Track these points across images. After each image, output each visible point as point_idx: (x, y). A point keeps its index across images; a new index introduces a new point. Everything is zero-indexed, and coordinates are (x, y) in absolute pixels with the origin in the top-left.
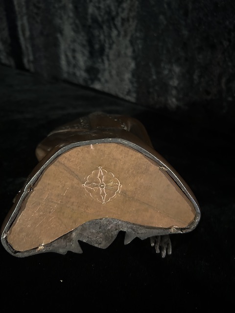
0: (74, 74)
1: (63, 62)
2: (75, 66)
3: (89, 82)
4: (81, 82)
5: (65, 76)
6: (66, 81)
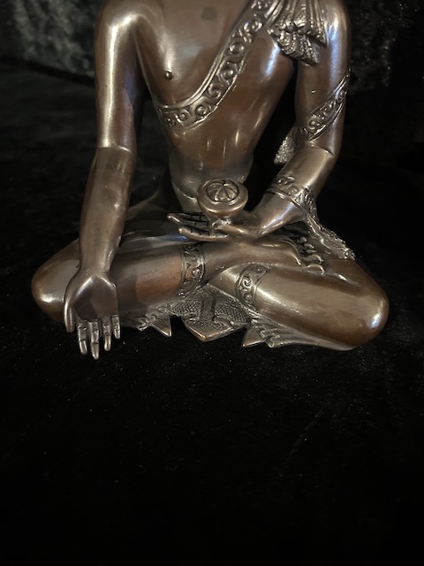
0: (51, 47)
1: (22, 19)
2: (50, 27)
3: (86, 64)
4: (68, 64)
5: (31, 51)
6: (34, 66)
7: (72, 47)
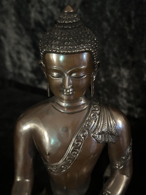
7: (31, 75)
